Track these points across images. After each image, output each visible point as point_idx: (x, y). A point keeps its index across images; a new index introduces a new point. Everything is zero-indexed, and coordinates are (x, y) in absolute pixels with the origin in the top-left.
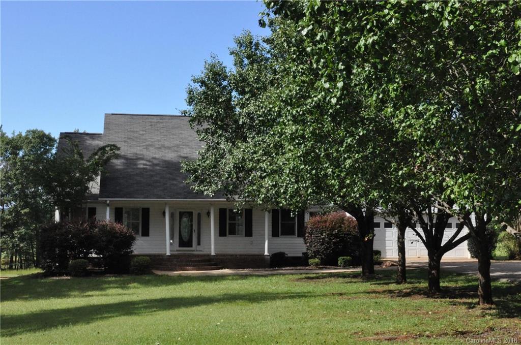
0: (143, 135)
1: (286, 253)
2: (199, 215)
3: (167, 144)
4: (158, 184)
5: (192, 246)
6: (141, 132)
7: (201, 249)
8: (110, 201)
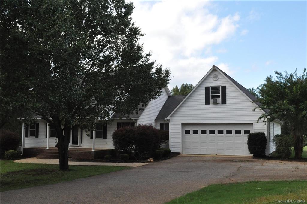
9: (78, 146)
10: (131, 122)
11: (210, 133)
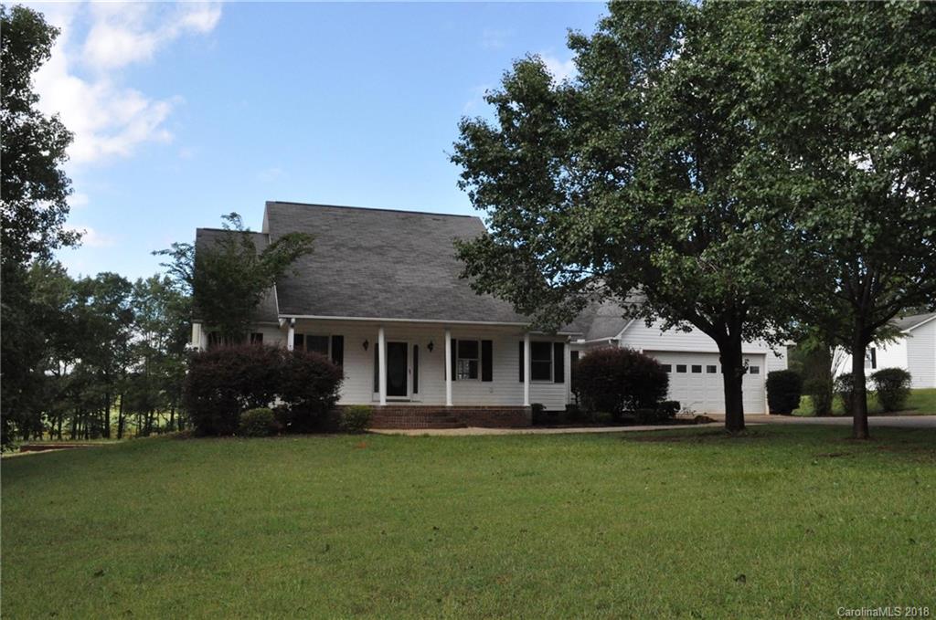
0: (327, 230)
1: (545, 405)
2: (416, 348)
3: (364, 244)
4: (366, 297)
5: (405, 395)
6: (324, 228)
7: (418, 399)
8: (297, 319)
9: (409, 401)
10: (557, 341)
11: (693, 371)
